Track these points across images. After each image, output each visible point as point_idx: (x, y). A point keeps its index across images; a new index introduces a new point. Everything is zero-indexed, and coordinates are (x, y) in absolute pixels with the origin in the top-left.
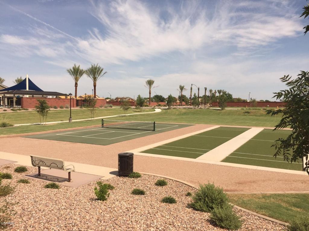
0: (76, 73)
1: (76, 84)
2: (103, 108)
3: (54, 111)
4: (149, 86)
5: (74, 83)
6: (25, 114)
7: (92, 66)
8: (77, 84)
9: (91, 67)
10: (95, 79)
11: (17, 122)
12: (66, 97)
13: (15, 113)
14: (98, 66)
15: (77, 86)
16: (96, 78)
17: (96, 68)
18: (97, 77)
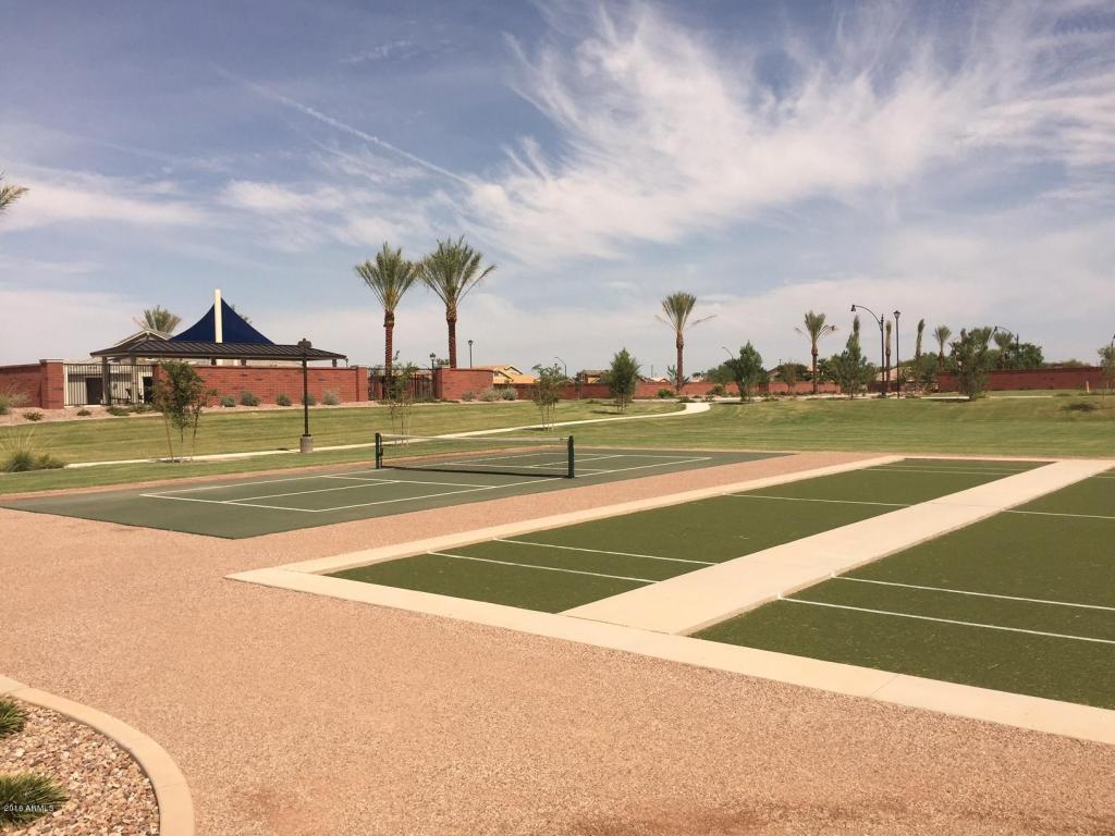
0: (389, 275)
1: (389, 317)
2: (475, 402)
3: (270, 415)
4: (674, 318)
5: (383, 315)
6: (154, 426)
7: (441, 246)
8: (393, 319)
9: (436, 249)
10: (451, 295)
11: (106, 453)
12: (335, 363)
13: (114, 423)
14: (462, 247)
15: (392, 325)
16: (454, 291)
17: (452, 253)
18: (459, 286)
